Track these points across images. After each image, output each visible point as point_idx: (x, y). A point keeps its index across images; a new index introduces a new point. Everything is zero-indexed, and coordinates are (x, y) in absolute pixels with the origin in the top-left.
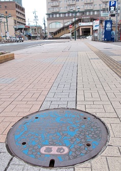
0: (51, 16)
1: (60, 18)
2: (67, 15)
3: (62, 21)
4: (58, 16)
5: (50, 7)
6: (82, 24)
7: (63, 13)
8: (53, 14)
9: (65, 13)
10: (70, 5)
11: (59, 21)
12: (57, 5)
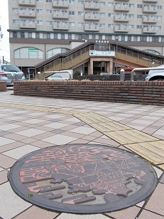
0: (19, 35)
1: (38, 41)
2: (52, 36)
3: (41, 47)
4: (34, 35)
5: (16, 18)
6: (96, 53)
7: (44, 32)
8: (23, 31)
9: (49, 33)
10: (58, 19)
11: (36, 46)
12: (33, 15)
